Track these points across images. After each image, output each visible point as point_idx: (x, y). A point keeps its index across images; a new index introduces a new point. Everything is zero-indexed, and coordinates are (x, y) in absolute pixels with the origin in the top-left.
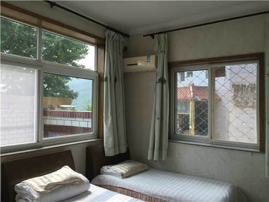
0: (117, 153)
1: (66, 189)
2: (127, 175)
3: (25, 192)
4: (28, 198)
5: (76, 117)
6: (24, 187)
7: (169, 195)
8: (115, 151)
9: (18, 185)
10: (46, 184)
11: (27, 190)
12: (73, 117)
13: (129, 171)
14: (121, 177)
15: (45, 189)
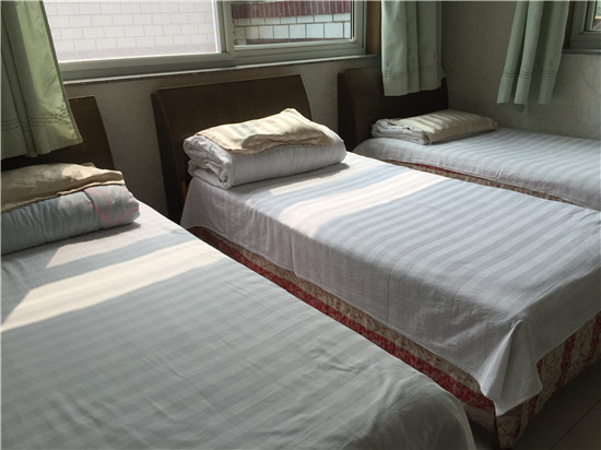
0: (415, 90)
1: (291, 151)
2: (438, 139)
3: (205, 155)
4: (211, 167)
5: (314, 14)
6: (201, 143)
7: (547, 179)
8: (409, 85)
9: (189, 139)
10: (246, 137)
11: (207, 148)
12: (309, 14)
13: (444, 130)
14: (422, 141)
15: (243, 146)
